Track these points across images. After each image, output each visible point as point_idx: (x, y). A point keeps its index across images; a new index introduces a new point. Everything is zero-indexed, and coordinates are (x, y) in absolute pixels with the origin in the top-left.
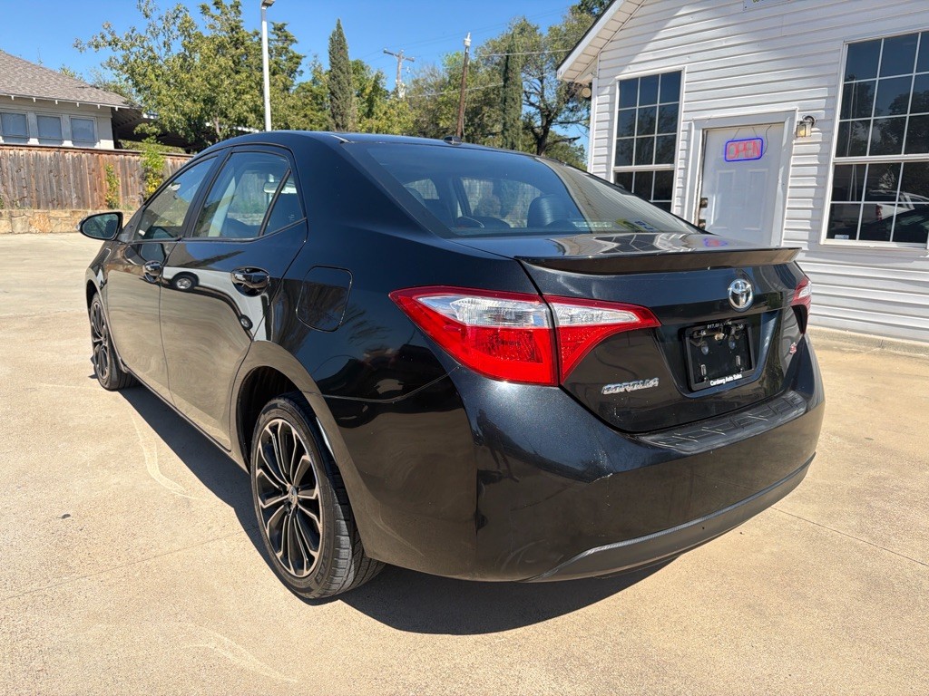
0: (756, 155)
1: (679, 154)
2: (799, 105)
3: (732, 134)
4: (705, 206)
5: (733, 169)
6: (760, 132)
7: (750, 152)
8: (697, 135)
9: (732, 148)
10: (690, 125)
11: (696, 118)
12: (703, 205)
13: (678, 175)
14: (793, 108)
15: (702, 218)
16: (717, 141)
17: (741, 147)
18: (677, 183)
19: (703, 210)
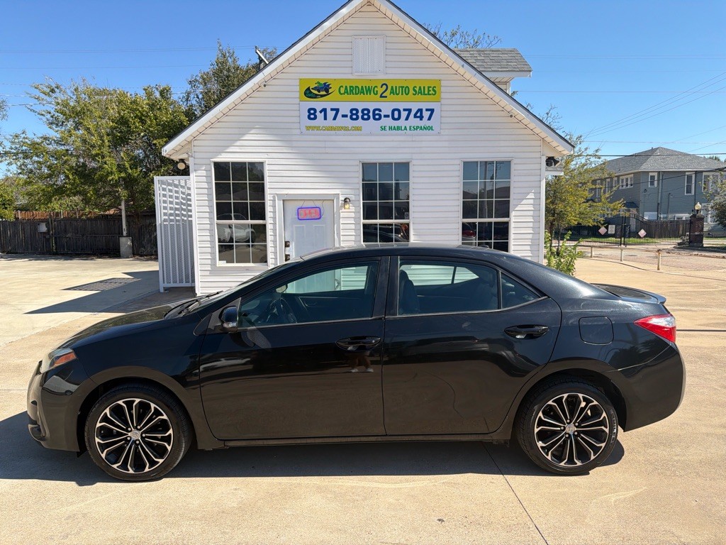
0: (317, 217)
1: (269, 214)
2: (341, 192)
3: (300, 204)
4: (288, 246)
5: (304, 224)
6: (318, 204)
7: (313, 215)
8: (279, 204)
9: (301, 212)
10: (274, 197)
11: (277, 193)
12: (287, 245)
13: (269, 228)
14: (338, 193)
15: (287, 253)
16: (292, 207)
17: (307, 211)
18: (269, 232)
19: (287, 248)
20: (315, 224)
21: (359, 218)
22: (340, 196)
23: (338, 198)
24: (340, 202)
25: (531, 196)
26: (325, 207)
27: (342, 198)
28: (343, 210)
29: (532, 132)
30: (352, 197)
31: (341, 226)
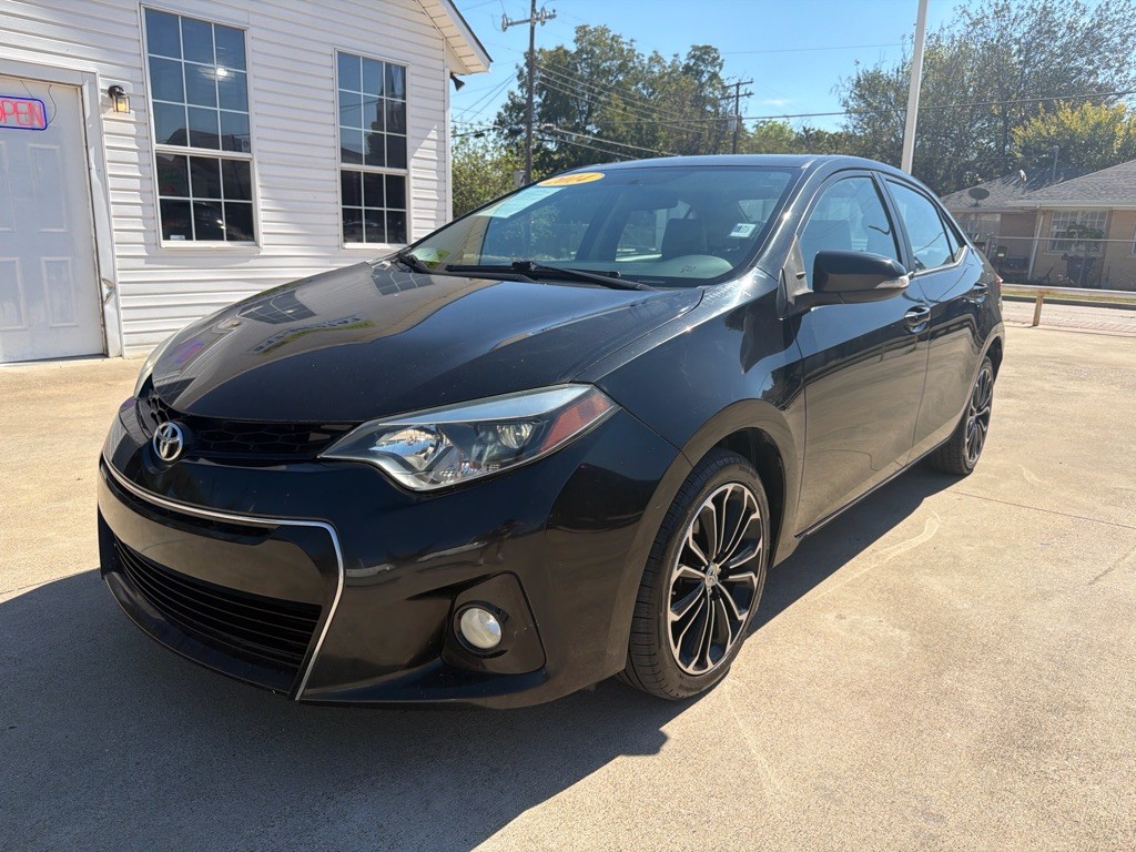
20: (32, 141)
21: (148, 138)
22: (99, 79)
23: (94, 84)
24: (100, 94)
25: (433, 135)
26: (58, 99)
27: (103, 85)
28: (110, 113)
29: (430, 23)
30: (128, 89)
31: (108, 154)
